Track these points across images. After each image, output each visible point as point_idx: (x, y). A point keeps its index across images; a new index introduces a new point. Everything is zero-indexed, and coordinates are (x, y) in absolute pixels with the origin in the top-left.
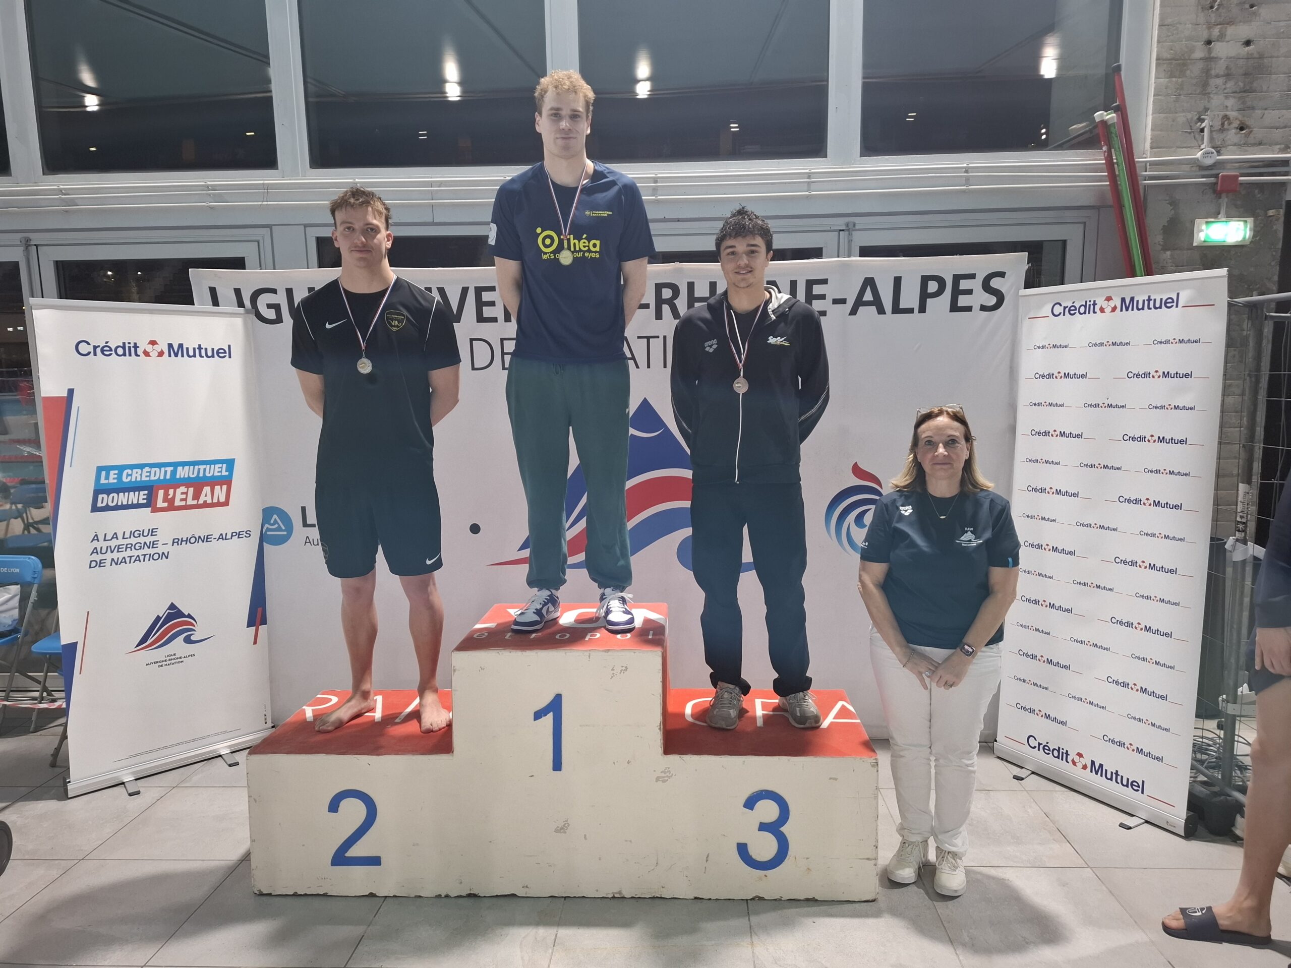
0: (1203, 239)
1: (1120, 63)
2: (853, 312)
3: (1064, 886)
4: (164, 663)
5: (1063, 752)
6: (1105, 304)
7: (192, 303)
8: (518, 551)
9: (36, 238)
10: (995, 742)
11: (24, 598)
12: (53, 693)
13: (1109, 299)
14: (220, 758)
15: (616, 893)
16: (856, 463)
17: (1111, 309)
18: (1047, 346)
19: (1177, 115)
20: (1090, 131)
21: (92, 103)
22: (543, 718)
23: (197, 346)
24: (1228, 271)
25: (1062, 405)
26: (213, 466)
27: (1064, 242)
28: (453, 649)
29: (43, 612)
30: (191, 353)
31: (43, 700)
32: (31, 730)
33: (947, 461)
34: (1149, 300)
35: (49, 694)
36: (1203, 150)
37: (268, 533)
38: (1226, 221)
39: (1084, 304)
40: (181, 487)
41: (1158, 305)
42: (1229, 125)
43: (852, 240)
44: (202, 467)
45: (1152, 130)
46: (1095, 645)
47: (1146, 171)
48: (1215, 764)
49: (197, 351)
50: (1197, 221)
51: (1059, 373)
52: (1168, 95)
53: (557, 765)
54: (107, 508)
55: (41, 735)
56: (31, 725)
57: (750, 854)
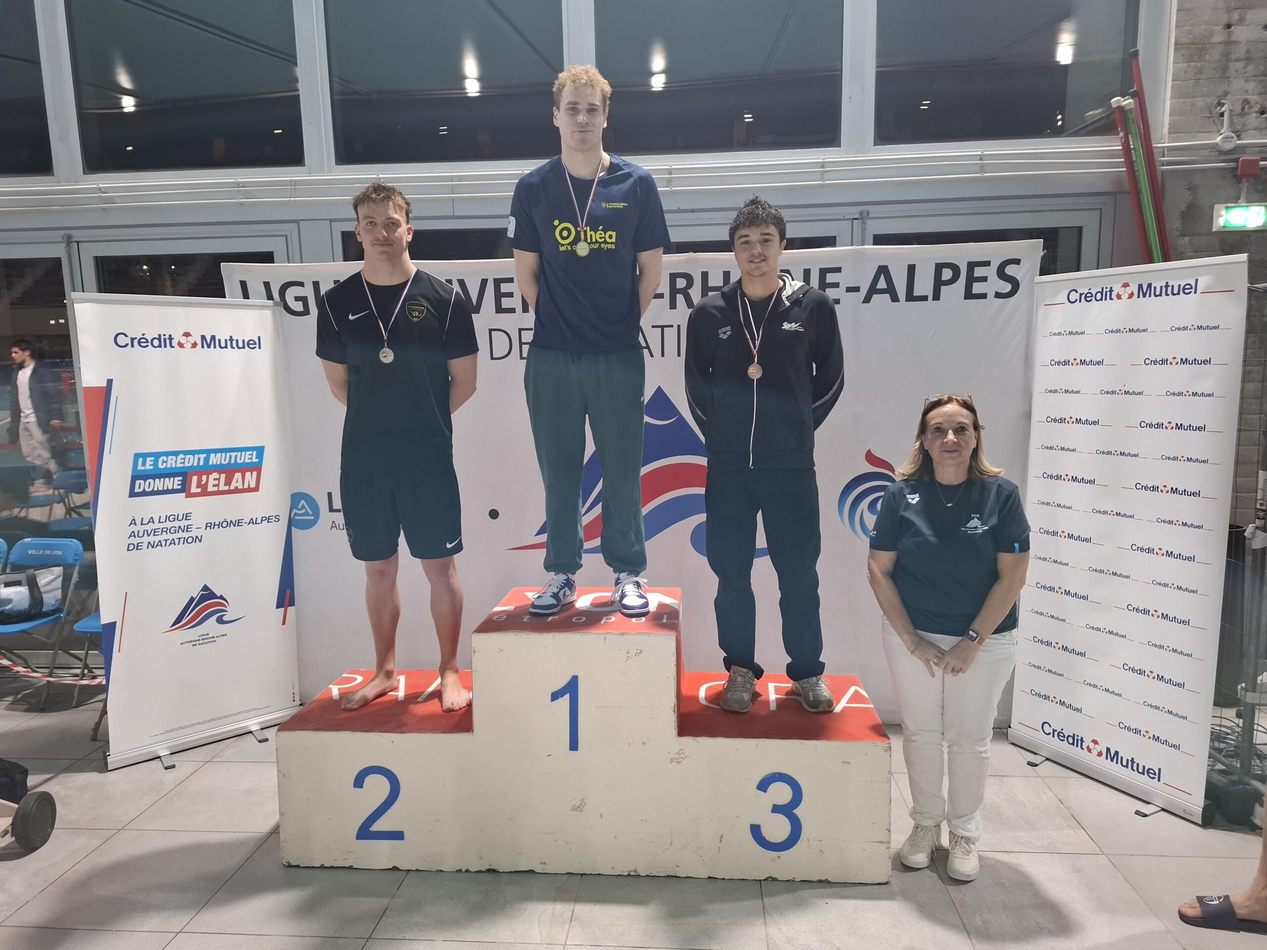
0: (1222, 224)
1: (1138, 48)
2: (867, 300)
3: (1078, 872)
4: (197, 643)
5: (1077, 739)
6: (1122, 291)
7: (225, 297)
8: (535, 536)
9: (77, 235)
10: (1009, 729)
11: (66, 580)
12: (93, 670)
13: (1126, 285)
14: (251, 734)
15: (632, 871)
16: (869, 450)
17: (1127, 296)
18: (1063, 332)
19: (1197, 99)
20: (1107, 117)
21: (128, 104)
22: (560, 699)
23: (229, 338)
24: (1248, 256)
25: (1078, 392)
26: (243, 453)
27: (1080, 229)
28: (474, 630)
29: (84, 593)
30: (223, 345)
31: (84, 677)
32: (74, 705)
33: (955, 449)
34: (1167, 286)
35: (90, 671)
36: (1223, 135)
37: (297, 518)
38: (1247, 206)
39: (1101, 290)
40: (213, 474)
41: (1176, 291)
42: (1250, 109)
43: (865, 229)
44: (233, 454)
45: (1170, 115)
46: (1111, 633)
47: (1164, 157)
48: (1233, 753)
49: (229, 342)
50: (1217, 206)
51: (1075, 359)
52: (1187, 80)
53: (574, 745)
54: (144, 494)
55: (82, 710)
56: (73, 701)
57: (764, 836)
